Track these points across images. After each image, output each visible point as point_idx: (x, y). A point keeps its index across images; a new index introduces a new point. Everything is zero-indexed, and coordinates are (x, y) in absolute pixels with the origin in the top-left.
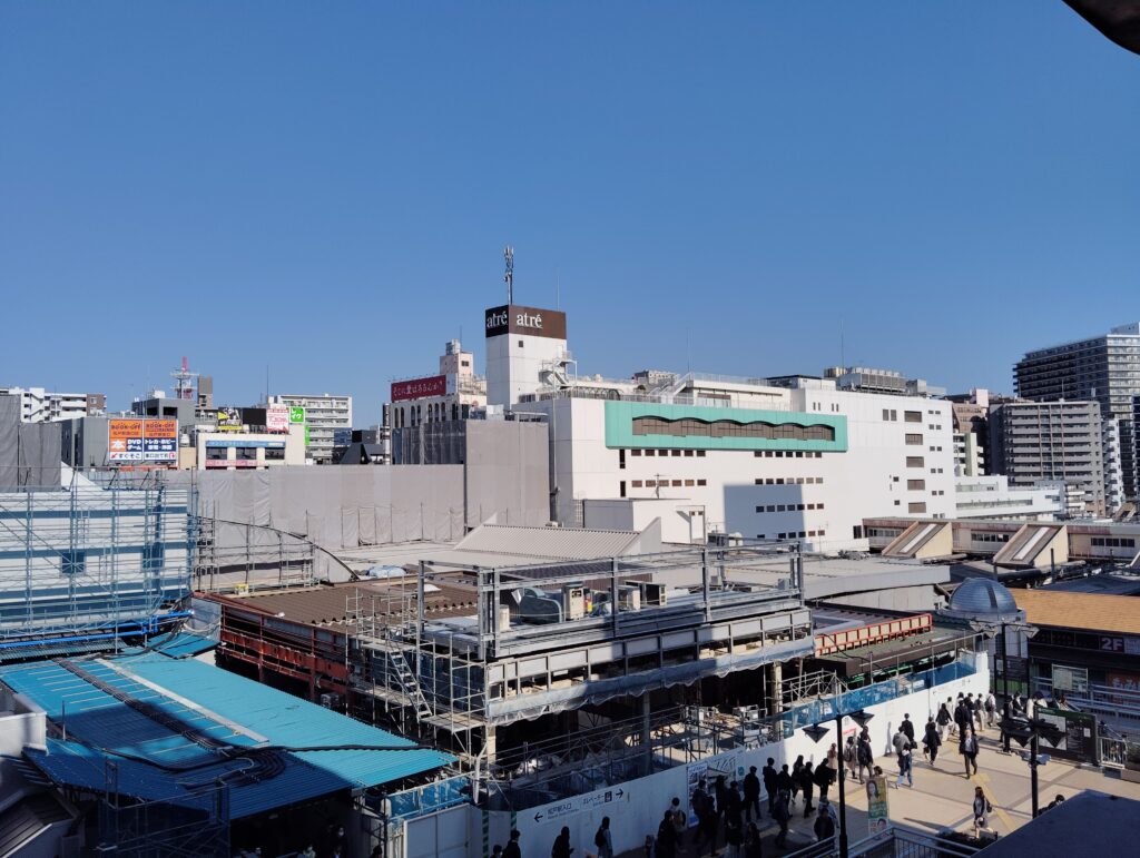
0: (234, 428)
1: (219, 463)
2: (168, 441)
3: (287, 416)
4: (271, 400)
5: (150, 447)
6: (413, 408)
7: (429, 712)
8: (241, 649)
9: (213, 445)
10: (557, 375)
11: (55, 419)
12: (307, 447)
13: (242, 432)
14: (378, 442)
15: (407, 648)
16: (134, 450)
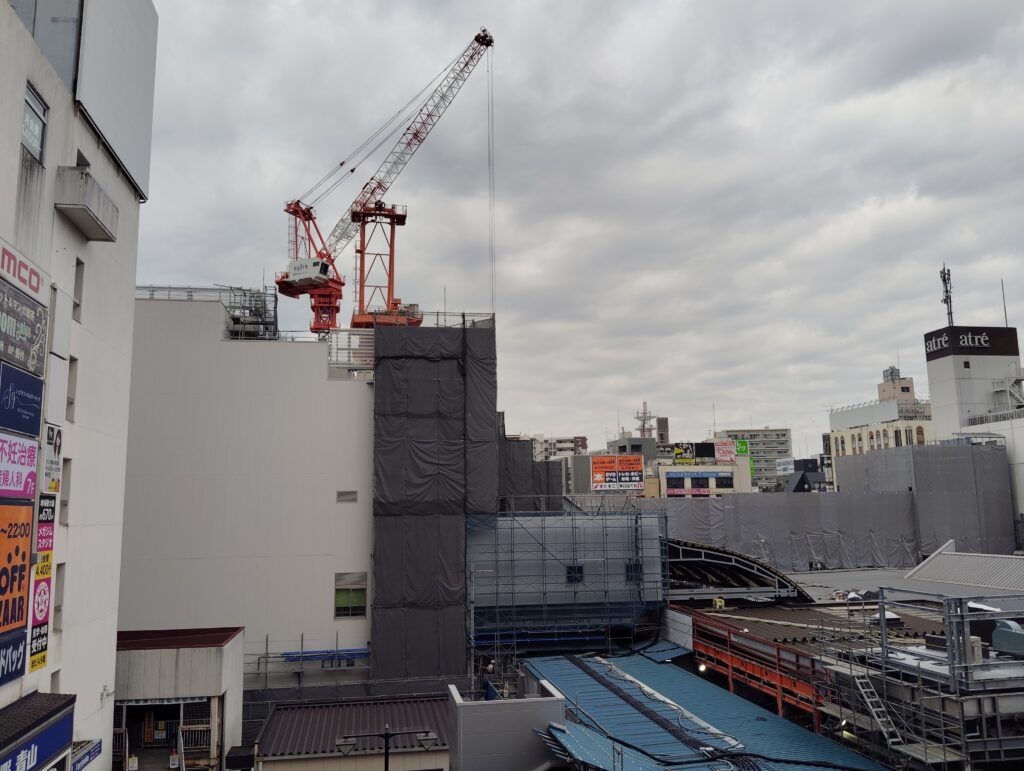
0: (687, 461)
1: (677, 491)
2: (636, 474)
3: (733, 449)
5: (623, 479)
6: (853, 435)
7: (900, 739)
9: (672, 476)
10: (1011, 394)
11: (552, 458)
12: (753, 477)
13: (696, 464)
14: (820, 470)
15: (872, 672)
16: (611, 481)
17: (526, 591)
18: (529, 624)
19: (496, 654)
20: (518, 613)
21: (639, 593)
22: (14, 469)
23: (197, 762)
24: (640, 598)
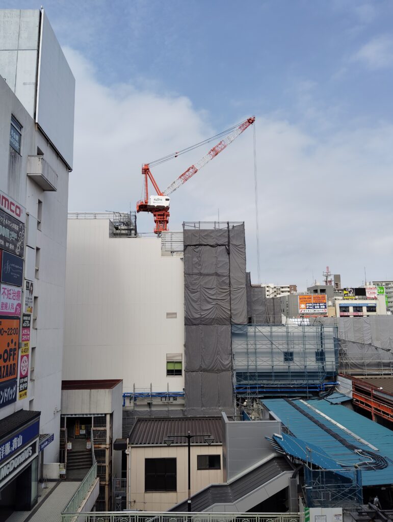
0: (351, 298)
1: (346, 314)
2: (323, 304)
3: (376, 291)
4: (368, 284)
5: (316, 307)
8: (362, 403)
9: (342, 305)
11: (278, 296)
12: (387, 306)
13: (356, 299)
16: (309, 308)
17: (264, 364)
18: (265, 382)
19: (248, 397)
20: (259, 376)
21: (323, 367)
22: (10, 302)
23: (100, 446)
24: (324, 370)
